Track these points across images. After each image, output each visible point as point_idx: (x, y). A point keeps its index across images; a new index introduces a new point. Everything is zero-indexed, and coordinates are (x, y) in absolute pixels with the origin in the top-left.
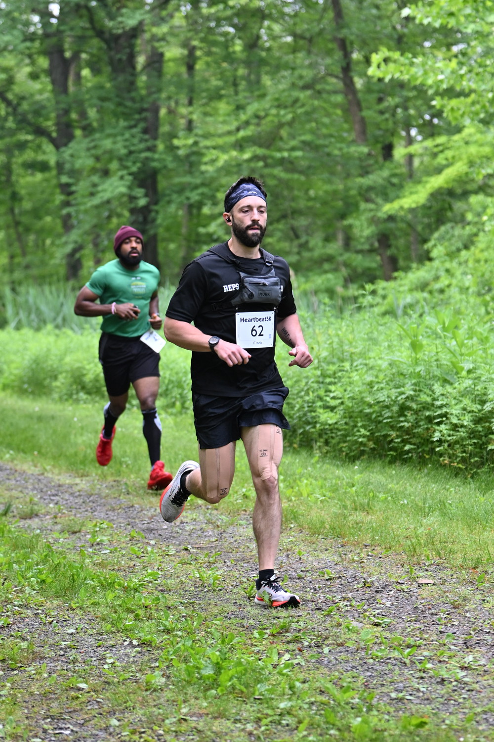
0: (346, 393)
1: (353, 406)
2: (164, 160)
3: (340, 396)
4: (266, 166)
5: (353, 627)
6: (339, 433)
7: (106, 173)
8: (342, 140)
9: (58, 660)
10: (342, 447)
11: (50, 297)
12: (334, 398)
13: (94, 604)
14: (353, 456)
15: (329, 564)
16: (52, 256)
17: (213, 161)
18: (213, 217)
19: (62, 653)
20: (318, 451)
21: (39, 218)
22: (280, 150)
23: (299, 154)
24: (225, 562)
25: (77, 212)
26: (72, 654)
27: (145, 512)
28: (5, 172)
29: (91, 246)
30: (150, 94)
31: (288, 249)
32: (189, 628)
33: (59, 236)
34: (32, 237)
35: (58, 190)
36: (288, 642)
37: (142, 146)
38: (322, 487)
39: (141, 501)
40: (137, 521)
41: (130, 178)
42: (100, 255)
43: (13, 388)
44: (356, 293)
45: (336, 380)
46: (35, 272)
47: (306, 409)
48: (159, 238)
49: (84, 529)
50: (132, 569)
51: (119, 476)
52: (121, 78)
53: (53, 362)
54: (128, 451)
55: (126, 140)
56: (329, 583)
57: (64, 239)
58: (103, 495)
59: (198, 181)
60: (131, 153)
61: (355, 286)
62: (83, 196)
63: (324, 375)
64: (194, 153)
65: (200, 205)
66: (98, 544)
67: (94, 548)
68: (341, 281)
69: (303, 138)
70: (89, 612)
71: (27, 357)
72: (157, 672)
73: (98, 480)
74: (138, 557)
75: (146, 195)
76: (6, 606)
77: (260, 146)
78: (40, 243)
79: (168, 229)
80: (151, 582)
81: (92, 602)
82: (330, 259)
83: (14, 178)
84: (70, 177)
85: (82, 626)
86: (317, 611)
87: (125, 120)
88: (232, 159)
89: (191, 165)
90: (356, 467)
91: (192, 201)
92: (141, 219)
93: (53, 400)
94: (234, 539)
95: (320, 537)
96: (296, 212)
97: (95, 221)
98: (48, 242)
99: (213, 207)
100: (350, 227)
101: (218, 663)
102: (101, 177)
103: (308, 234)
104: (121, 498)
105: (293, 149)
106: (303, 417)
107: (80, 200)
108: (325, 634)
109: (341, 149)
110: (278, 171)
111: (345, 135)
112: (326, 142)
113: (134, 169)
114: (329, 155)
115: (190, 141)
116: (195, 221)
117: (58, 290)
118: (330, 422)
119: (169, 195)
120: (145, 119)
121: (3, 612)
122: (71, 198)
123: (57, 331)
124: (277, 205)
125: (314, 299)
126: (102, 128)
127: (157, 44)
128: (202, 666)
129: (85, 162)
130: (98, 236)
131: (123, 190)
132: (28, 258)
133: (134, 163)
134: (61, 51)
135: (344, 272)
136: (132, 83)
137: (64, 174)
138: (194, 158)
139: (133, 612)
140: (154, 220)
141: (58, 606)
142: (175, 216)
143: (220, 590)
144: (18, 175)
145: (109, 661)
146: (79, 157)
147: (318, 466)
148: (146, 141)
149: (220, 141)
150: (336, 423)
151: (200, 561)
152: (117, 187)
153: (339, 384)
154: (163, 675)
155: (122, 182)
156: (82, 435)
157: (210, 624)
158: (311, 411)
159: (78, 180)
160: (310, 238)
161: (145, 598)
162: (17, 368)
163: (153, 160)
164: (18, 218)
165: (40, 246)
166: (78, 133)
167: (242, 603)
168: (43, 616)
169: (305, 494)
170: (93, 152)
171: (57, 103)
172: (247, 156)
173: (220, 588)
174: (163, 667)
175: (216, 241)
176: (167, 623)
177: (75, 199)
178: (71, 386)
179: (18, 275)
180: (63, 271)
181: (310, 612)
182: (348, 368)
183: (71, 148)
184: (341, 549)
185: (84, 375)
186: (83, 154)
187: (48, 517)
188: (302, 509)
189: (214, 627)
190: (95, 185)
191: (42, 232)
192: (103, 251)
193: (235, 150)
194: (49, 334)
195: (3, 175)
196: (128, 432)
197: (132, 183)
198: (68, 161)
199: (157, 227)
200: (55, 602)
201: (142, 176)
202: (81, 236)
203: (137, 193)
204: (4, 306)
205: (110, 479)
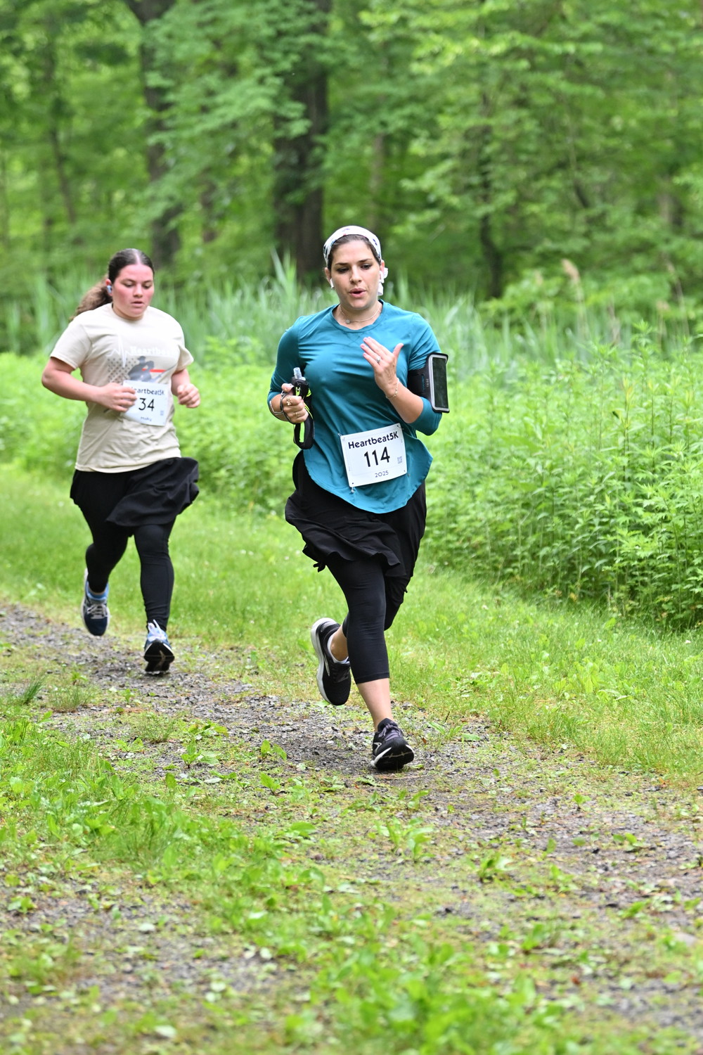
0: (674, 501)
1: (685, 527)
2: (343, 51)
3: (662, 505)
4: (534, 68)
5: (677, 943)
6: (657, 576)
7: (232, 71)
8: (680, 25)
9: (121, 981)
10: (661, 603)
12: (649, 509)
13: (190, 878)
14: (681, 620)
15: (632, 822)
16: (125, 224)
17: (435, 55)
18: (429, 162)
19: (128, 967)
20: (615, 609)
21: (104, 151)
22: (561, 39)
23: (596, 47)
24: (437, 810)
26: (147, 971)
27: (289, 710)
28: (42, 62)
29: (198, 207)
31: (567, 227)
32: (369, 932)
33: (140, 186)
34: (87, 187)
35: (141, 101)
36: (554, 966)
37: (302, 22)
38: (622, 677)
39: (280, 688)
40: (272, 724)
41: (278, 81)
42: (215, 224)
43: (45, 466)
44: (692, 315)
45: (656, 476)
47: (597, 528)
48: (327, 196)
49: (172, 735)
50: (262, 816)
51: (240, 639)
54: (259, 593)
55: (273, 11)
56: (632, 857)
57: (149, 192)
58: (211, 673)
59: (403, 92)
60: (280, 34)
61: (692, 301)
62: (188, 113)
63: (633, 467)
64: (399, 40)
65: (406, 136)
66: (199, 765)
67: (192, 771)
68: (665, 291)
69: (604, 18)
70: (181, 892)
72: (308, 1013)
73: (202, 645)
74: (273, 793)
75: (306, 115)
76: (24, 874)
77: (524, 31)
78: (103, 197)
79: (343, 181)
80: (297, 841)
81: (186, 873)
82: (644, 247)
83: (58, 74)
84: (165, 76)
85: (167, 918)
86: (610, 910)
88: (469, 53)
89: (392, 61)
90: (687, 642)
91: (391, 129)
92: (294, 159)
94: (454, 767)
95: (618, 769)
96: (585, 158)
97: (208, 160)
98: (118, 196)
99: (431, 143)
100: (686, 188)
101: (421, 1001)
102: (223, 78)
103: (604, 200)
104: (243, 680)
105: (585, 38)
106: (589, 544)
107: (181, 120)
108: (624, 953)
109: (674, 41)
110: (554, 79)
111: (684, 15)
112: (647, 27)
113: (286, 65)
114: (651, 51)
115: (393, 17)
116: (395, 167)
118: (642, 554)
119: (349, 117)
121: (19, 886)
122: (164, 115)
124: (549, 143)
125: (614, 323)
128: (391, 1005)
129: (194, 48)
130: (213, 188)
131: (265, 104)
132: (81, 226)
133: (286, 53)
135: (673, 273)
137: (152, 69)
138: (397, 49)
139: (262, 896)
140: (319, 162)
141: (123, 880)
142: (358, 157)
143: (428, 862)
144: (67, 69)
145: (217, 986)
146: (182, 40)
147: (616, 636)
148: (310, 13)
149: (449, 19)
150: (652, 557)
151: (391, 806)
152: (252, 98)
153: (662, 484)
154: (318, 1018)
155: (262, 90)
157: (406, 925)
158: (605, 533)
159: (179, 83)
160: (609, 207)
161: (286, 871)
162: (54, 430)
163: (322, 50)
164: (64, 150)
165: (102, 203)
167: (468, 888)
168: (93, 896)
169: (589, 688)
170: (210, 30)
172: (498, 48)
173: (426, 858)
174: (318, 1002)
175: (432, 206)
176: (326, 920)
177: (173, 117)
179: (59, 256)
181: (596, 910)
182: (681, 454)
183: (169, 22)
184: (656, 795)
186: (190, 33)
187: (105, 710)
188: (583, 717)
189: (415, 930)
190: (210, 93)
191: (107, 177)
192: (221, 217)
193: (476, 36)
195: (40, 68)
196: (259, 557)
197: (281, 92)
198: (163, 46)
199: (324, 175)
200: (117, 871)
201: (300, 79)
202: (182, 186)
203: (290, 110)
204: (33, 312)
205: (223, 643)
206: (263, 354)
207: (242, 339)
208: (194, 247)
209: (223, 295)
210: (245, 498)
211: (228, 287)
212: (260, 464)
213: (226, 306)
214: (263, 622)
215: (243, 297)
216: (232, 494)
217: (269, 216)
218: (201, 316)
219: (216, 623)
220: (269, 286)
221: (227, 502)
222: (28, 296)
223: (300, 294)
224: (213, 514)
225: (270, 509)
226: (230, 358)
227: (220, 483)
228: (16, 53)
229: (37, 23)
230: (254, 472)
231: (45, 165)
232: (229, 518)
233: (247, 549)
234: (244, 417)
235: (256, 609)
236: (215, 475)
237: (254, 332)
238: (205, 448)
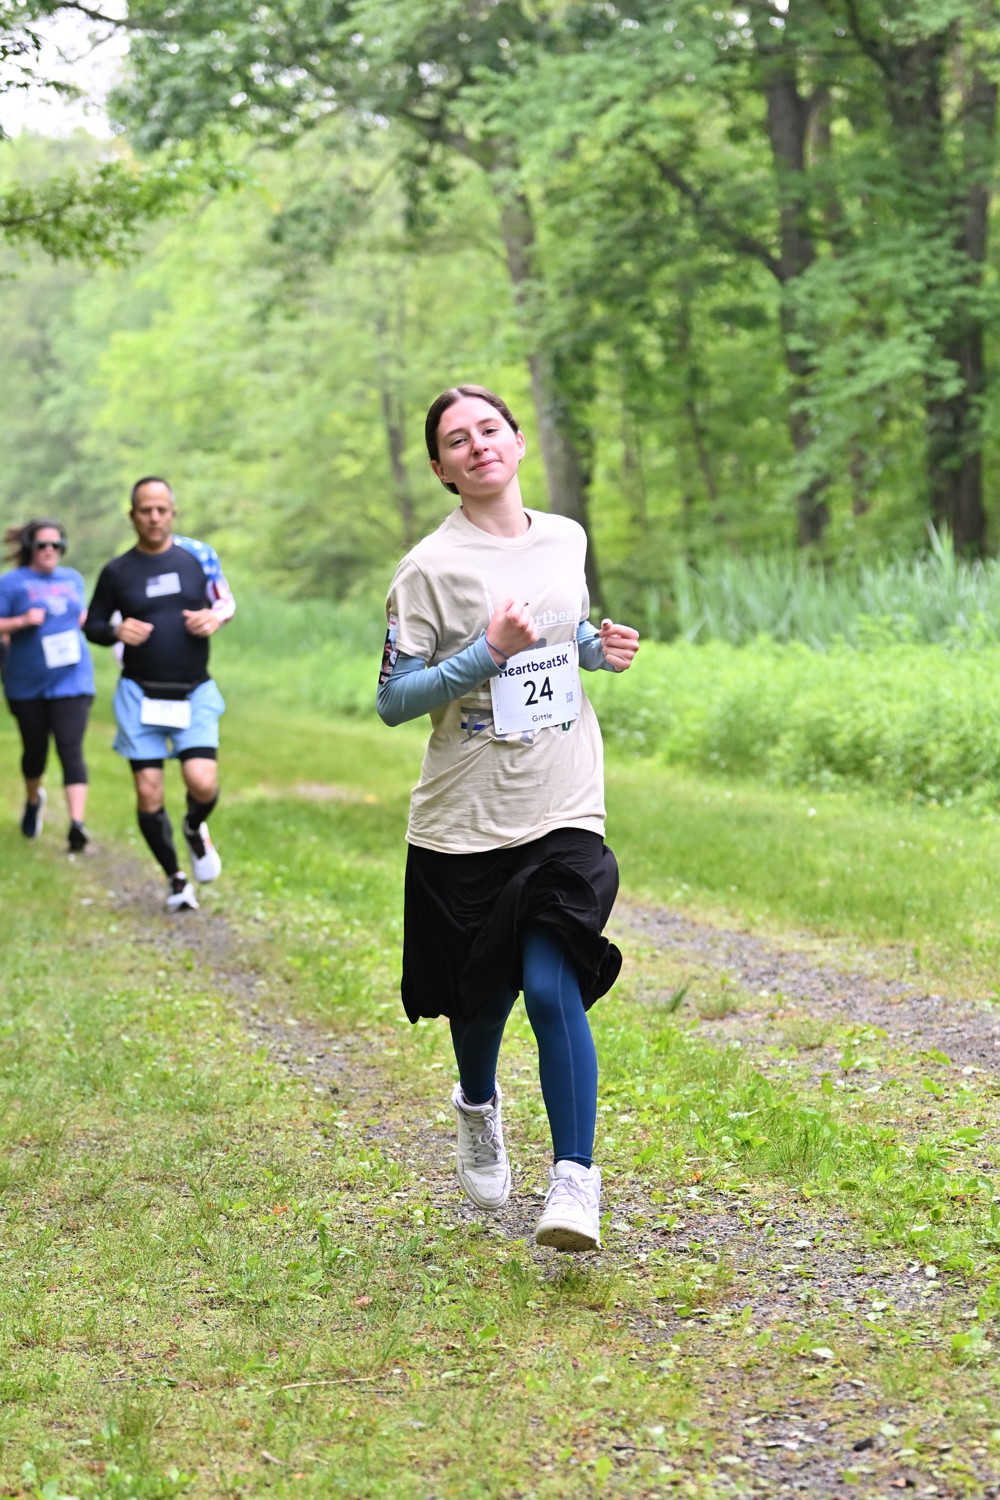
7: (879, 330)
9: (776, 1301)
11: (765, 580)
16: (769, 498)
19: (784, 1287)
21: (744, 421)
25: (820, 409)
26: (804, 1290)
27: (953, 1010)
28: (677, 329)
29: (847, 478)
30: (970, 168)
33: (784, 457)
34: (729, 461)
35: (783, 365)
37: (953, 274)
39: (944, 987)
40: (936, 1026)
41: (929, 339)
42: (866, 496)
43: (689, 759)
46: (734, 529)
48: (986, 461)
49: (829, 1041)
50: (925, 1123)
51: (901, 936)
52: (911, 137)
53: (769, 708)
54: (919, 887)
55: (922, 262)
57: (793, 464)
58: (869, 972)
60: (930, 287)
62: (833, 377)
66: (857, 1071)
67: (850, 1078)
70: (840, 1206)
71: (718, 699)
72: (975, 1330)
74: (937, 1099)
75: (961, 374)
76: (671, 1191)
78: (746, 471)
80: (963, 1149)
83: (694, 341)
84: (807, 338)
85: (824, 1234)
87: (918, 221)
92: (948, 422)
93: (769, 784)
97: (855, 426)
98: (762, 469)
102: (869, 338)
104: (904, 980)
107: (826, 383)
113: (937, 321)
117: (781, 565)
120: (960, 220)
121: (666, 1204)
122: (808, 380)
123: (779, 648)
126: (872, 237)
127: (984, 67)
129: (838, 307)
130: (862, 456)
131: (915, 363)
132: (722, 503)
133: (937, 308)
134: (791, 83)
136: (935, 147)
137: (796, 331)
139: (927, 1208)
140: (975, 424)
141: (777, 1194)
144: (704, 335)
145: (878, 1305)
146: (825, 298)
148: (962, 263)
152: (901, 358)
154: (987, 1336)
155: (913, 349)
156: (826, 854)
159: (823, 344)
161: (952, 1181)
162: (698, 720)
163: (975, 302)
164: (702, 422)
165: (745, 478)
166: (824, 248)
168: (745, 1213)
170: (854, 287)
171: (783, 187)
174: (987, 1318)
176: (995, 1232)
177: (817, 382)
178: (805, 756)
179: (699, 537)
180: (790, 528)
183: (810, 279)
185: (831, 735)
186: (832, 290)
187: (756, 1016)
190: (856, 354)
192: (872, 488)
194: (762, 652)
195: (673, 335)
196: (919, 849)
197: (933, 350)
198: (805, 307)
199: (981, 438)
200: (771, 1185)
201: (952, 336)
202: (827, 456)
203: (942, 368)
204: (673, 597)
205: (882, 942)
206: (920, 632)
207: (897, 617)
208: (843, 520)
209: (876, 571)
210: (904, 786)
211: (881, 563)
212: (917, 749)
213: (878, 583)
214: (924, 918)
215: (896, 572)
216: (890, 783)
217: (923, 485)
218: (853, 595)
219: (873, 920)
220: (925, 559)
221: (883, 791)
222: (667, 581)
223: (957, 566)
224: (869, 803)
225: (929, 797)
226: (885, 637)
227: (876, 772)
228: (648, 321)
229: (669, 286)
230: (912, 758)
231: (682, 439)
232: (886, 809)
233: (906, 840)
234: (900, 699)
235: (916, 904)
236: (871, 762)
237: (909, 609)
238: (859, 735)
